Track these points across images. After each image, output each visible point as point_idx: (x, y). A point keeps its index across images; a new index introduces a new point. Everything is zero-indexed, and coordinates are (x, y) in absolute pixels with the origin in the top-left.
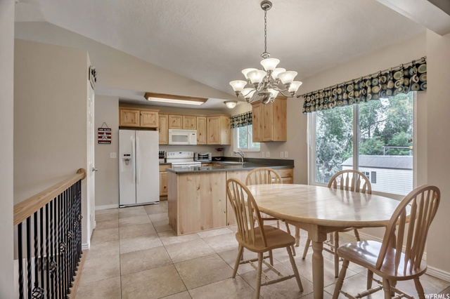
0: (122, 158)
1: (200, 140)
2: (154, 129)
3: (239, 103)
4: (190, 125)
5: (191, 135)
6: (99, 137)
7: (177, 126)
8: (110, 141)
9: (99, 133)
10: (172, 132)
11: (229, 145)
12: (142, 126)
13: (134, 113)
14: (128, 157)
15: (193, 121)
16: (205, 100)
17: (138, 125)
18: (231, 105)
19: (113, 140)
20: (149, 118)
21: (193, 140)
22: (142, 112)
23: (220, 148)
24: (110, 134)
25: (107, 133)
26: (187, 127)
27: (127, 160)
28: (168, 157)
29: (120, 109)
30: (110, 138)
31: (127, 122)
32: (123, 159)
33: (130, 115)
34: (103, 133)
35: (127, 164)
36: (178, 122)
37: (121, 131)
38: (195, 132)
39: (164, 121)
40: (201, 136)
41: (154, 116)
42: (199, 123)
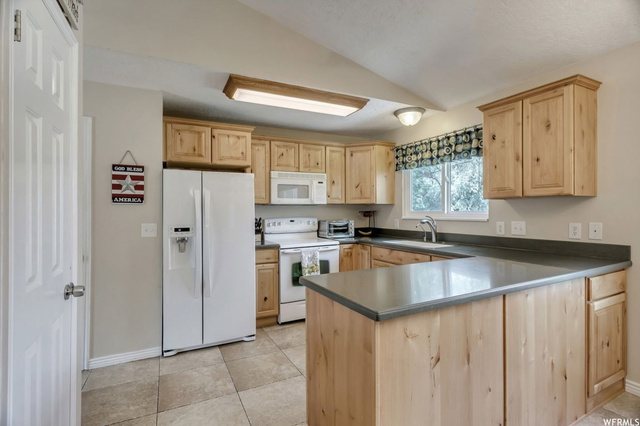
0: (169, 236)
1: (333, 195)
2: (241, 170)
3: (429, 113)
4: (312, 163)
5: (315, 182)
6: (115, 187)
7: (288, 166)
8: (142, 198)
9: (115, 177)
10: (278, 178)
11: (391, 205)
12: (217, 162)
13: (199, 133)
14: (184, 234)
15: (319, 154)
16: (360, 103)
17: (206, 160)
18: (409, 118)
19: (150, 192)
20: (232, 144)
21: (319, 195)
22: (216, 132)
23: (368, 211)
24: (142, 178)
25: (133, 178)
26: (308, 168)
27: (183, 240)
28: (267, 230)
29: (165, 123)
30: (141, 188)
31: (181, 153)
32: (172, 238)
33: (188, 138)
34: (123, 177)
35: (181, 250)
36: (290, 157)
37: (167, 171)
38: (324, 177)
39: (261, 153)
40: (334, 188)
41: (242, 141)
42: (331, 161)
